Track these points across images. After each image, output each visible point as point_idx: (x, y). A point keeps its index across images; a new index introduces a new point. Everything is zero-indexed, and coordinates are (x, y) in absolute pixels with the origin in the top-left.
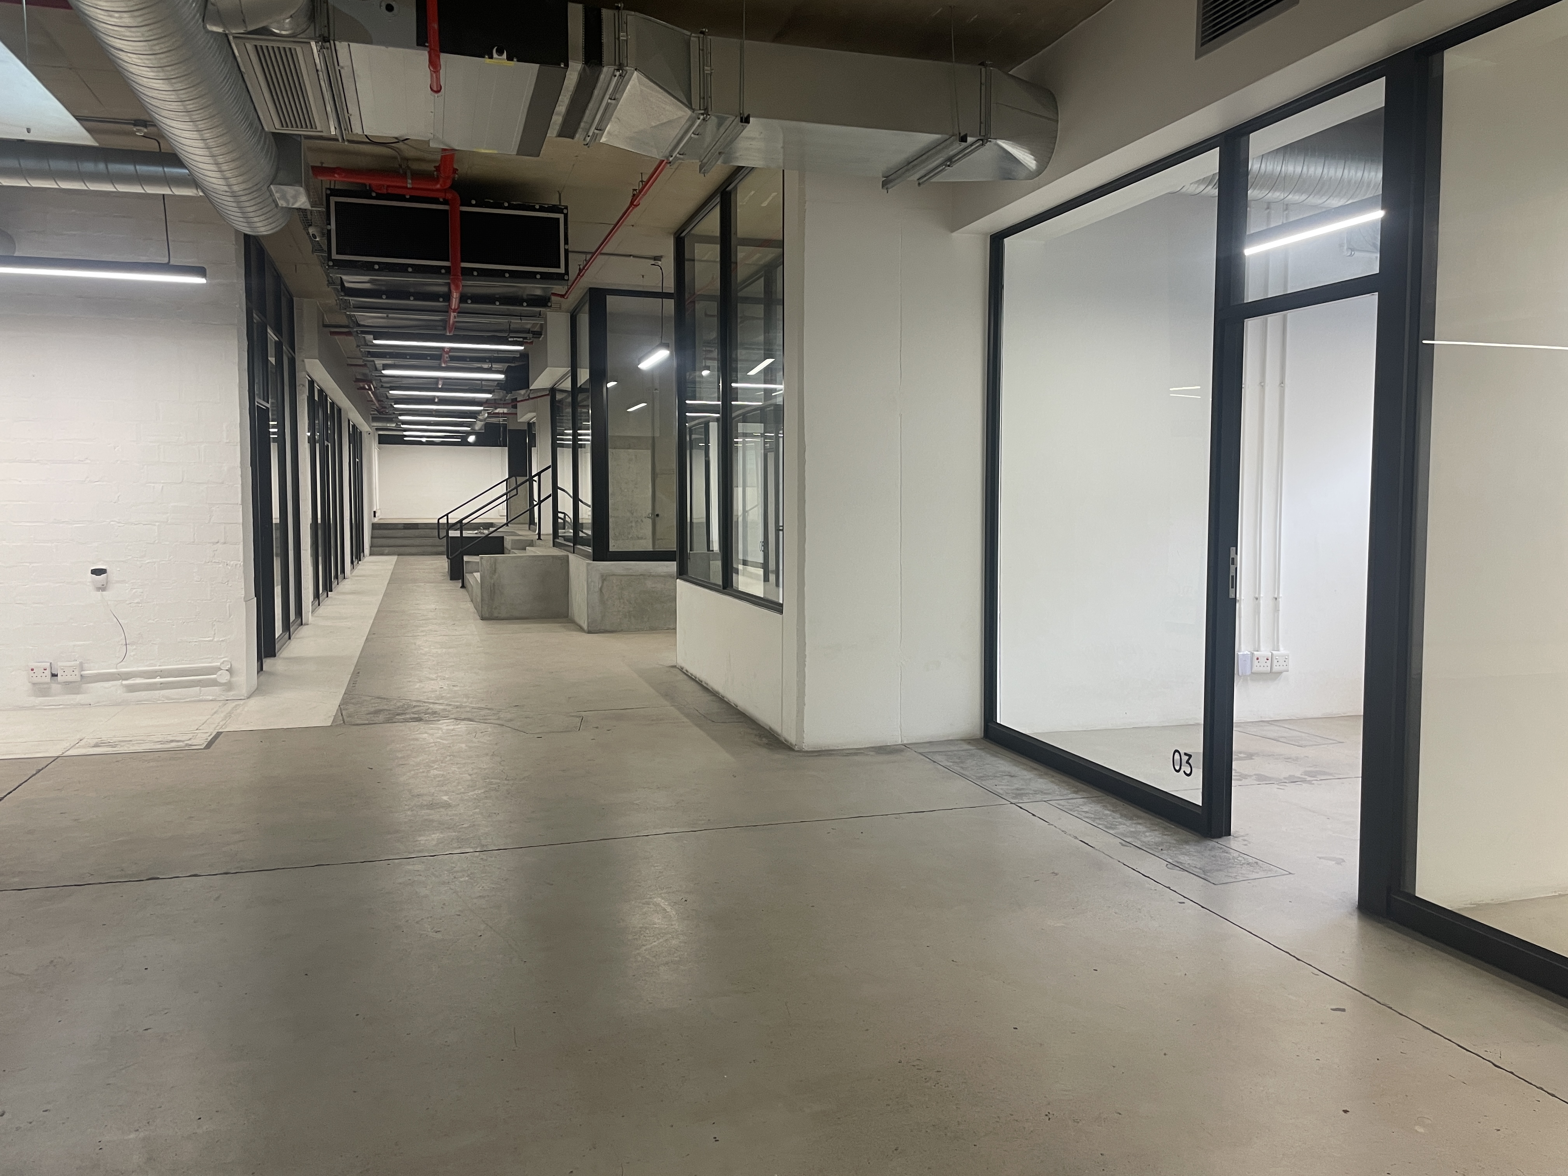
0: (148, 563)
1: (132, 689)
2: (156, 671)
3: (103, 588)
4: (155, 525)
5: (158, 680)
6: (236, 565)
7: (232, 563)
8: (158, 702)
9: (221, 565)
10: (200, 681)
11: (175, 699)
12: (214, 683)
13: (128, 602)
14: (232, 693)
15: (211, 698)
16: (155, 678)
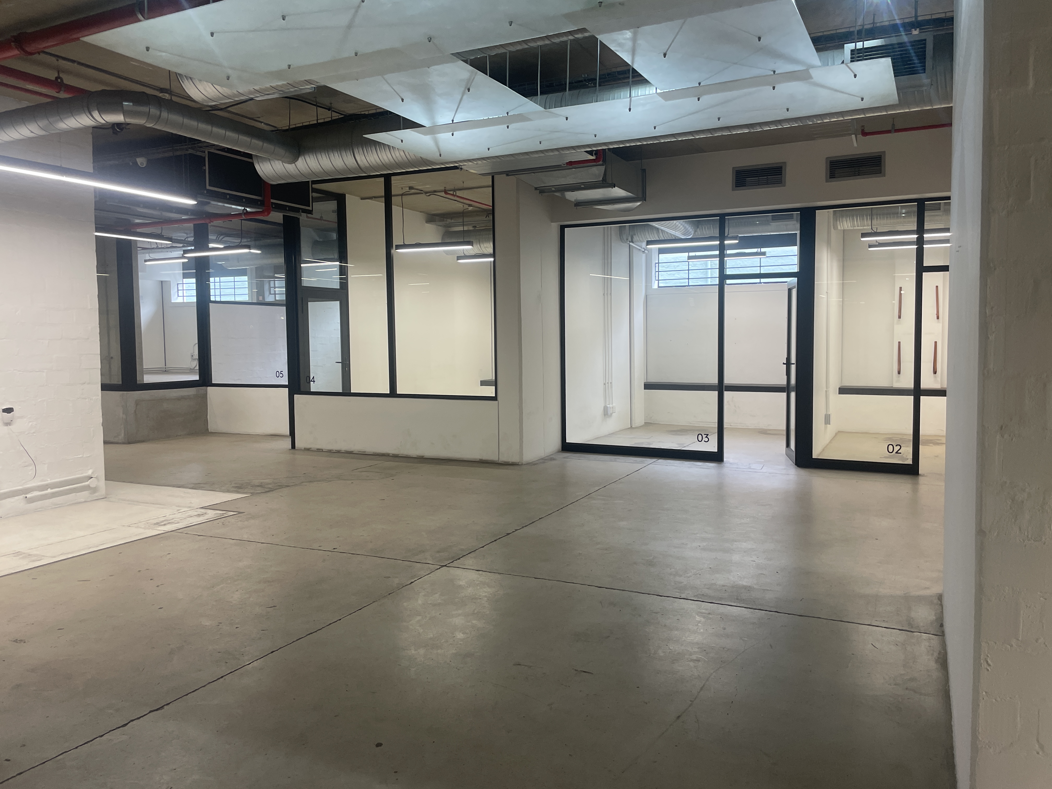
0: (40, 401)
1: (32, 500)
2: (47, 485)
3: (8, 424)
4: (44, 372)
5: (49, 491)
6: (97, 399)
7: (94, 398)
8: (49, 508)
9: (87, 400)
10: (75, 488)
11: (60, 504)
12: (88, 488)
13: (26, 433)
14: (96, 494)
15: (83, 500)
16: (47, 490)
